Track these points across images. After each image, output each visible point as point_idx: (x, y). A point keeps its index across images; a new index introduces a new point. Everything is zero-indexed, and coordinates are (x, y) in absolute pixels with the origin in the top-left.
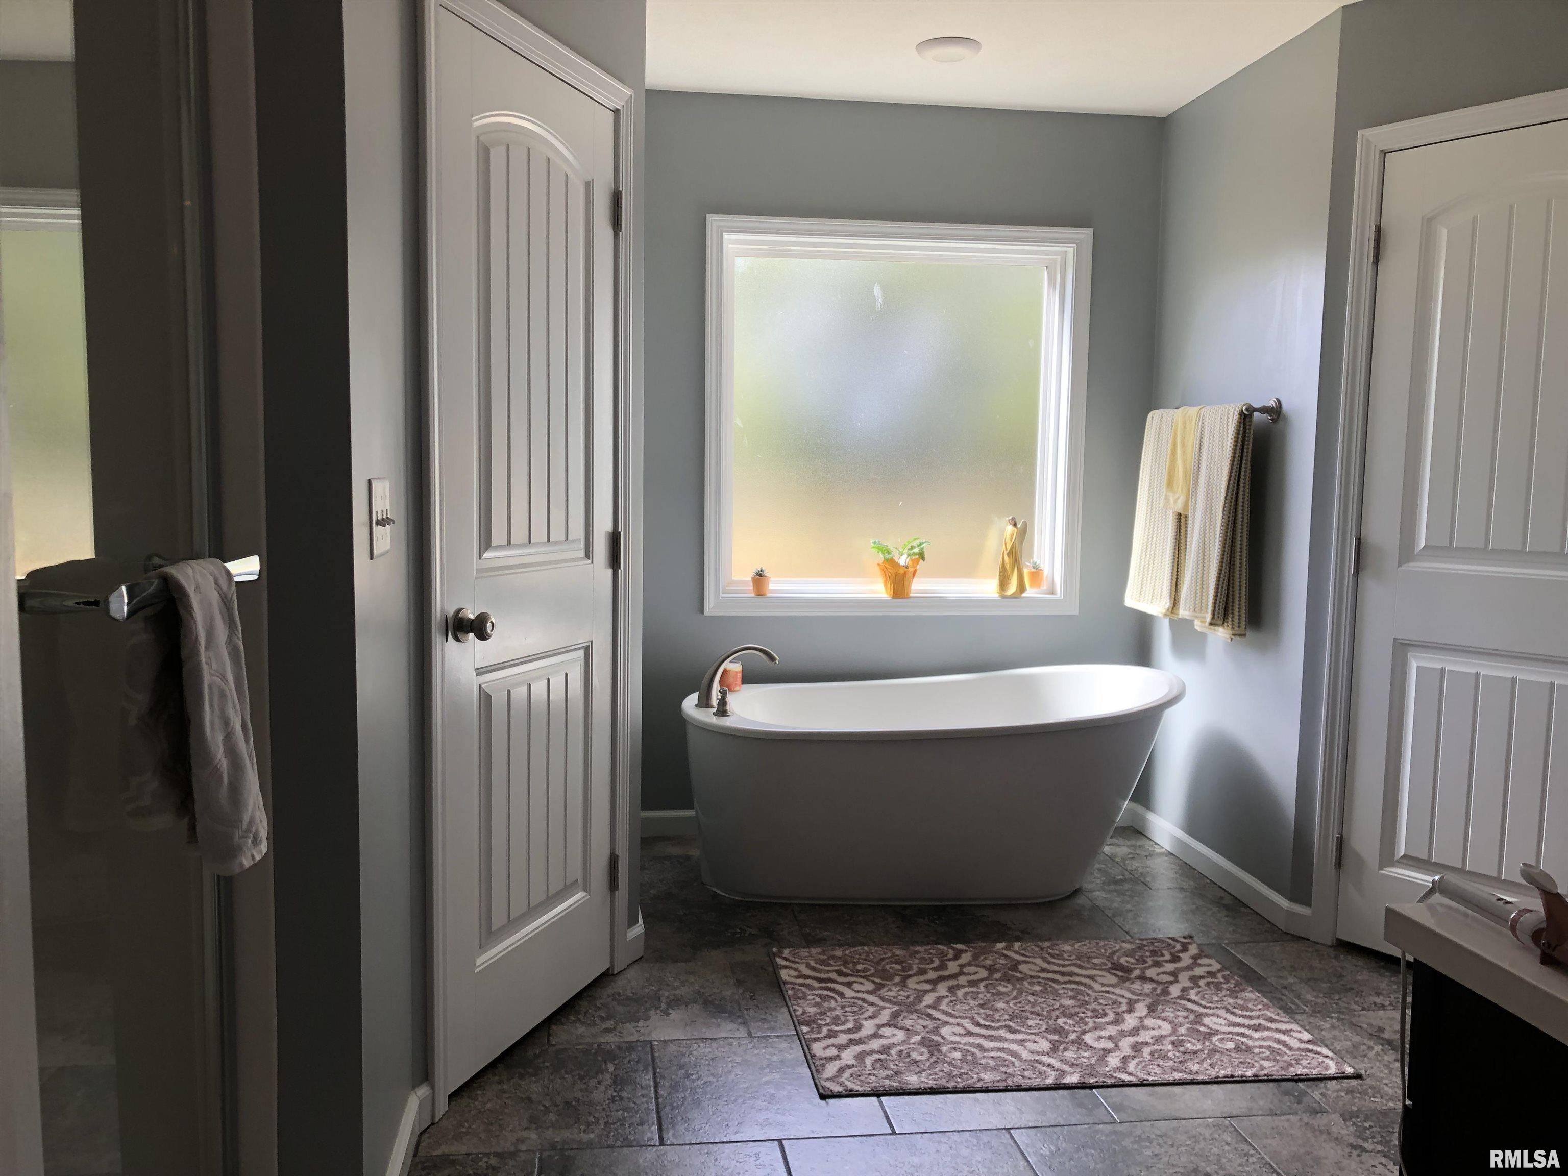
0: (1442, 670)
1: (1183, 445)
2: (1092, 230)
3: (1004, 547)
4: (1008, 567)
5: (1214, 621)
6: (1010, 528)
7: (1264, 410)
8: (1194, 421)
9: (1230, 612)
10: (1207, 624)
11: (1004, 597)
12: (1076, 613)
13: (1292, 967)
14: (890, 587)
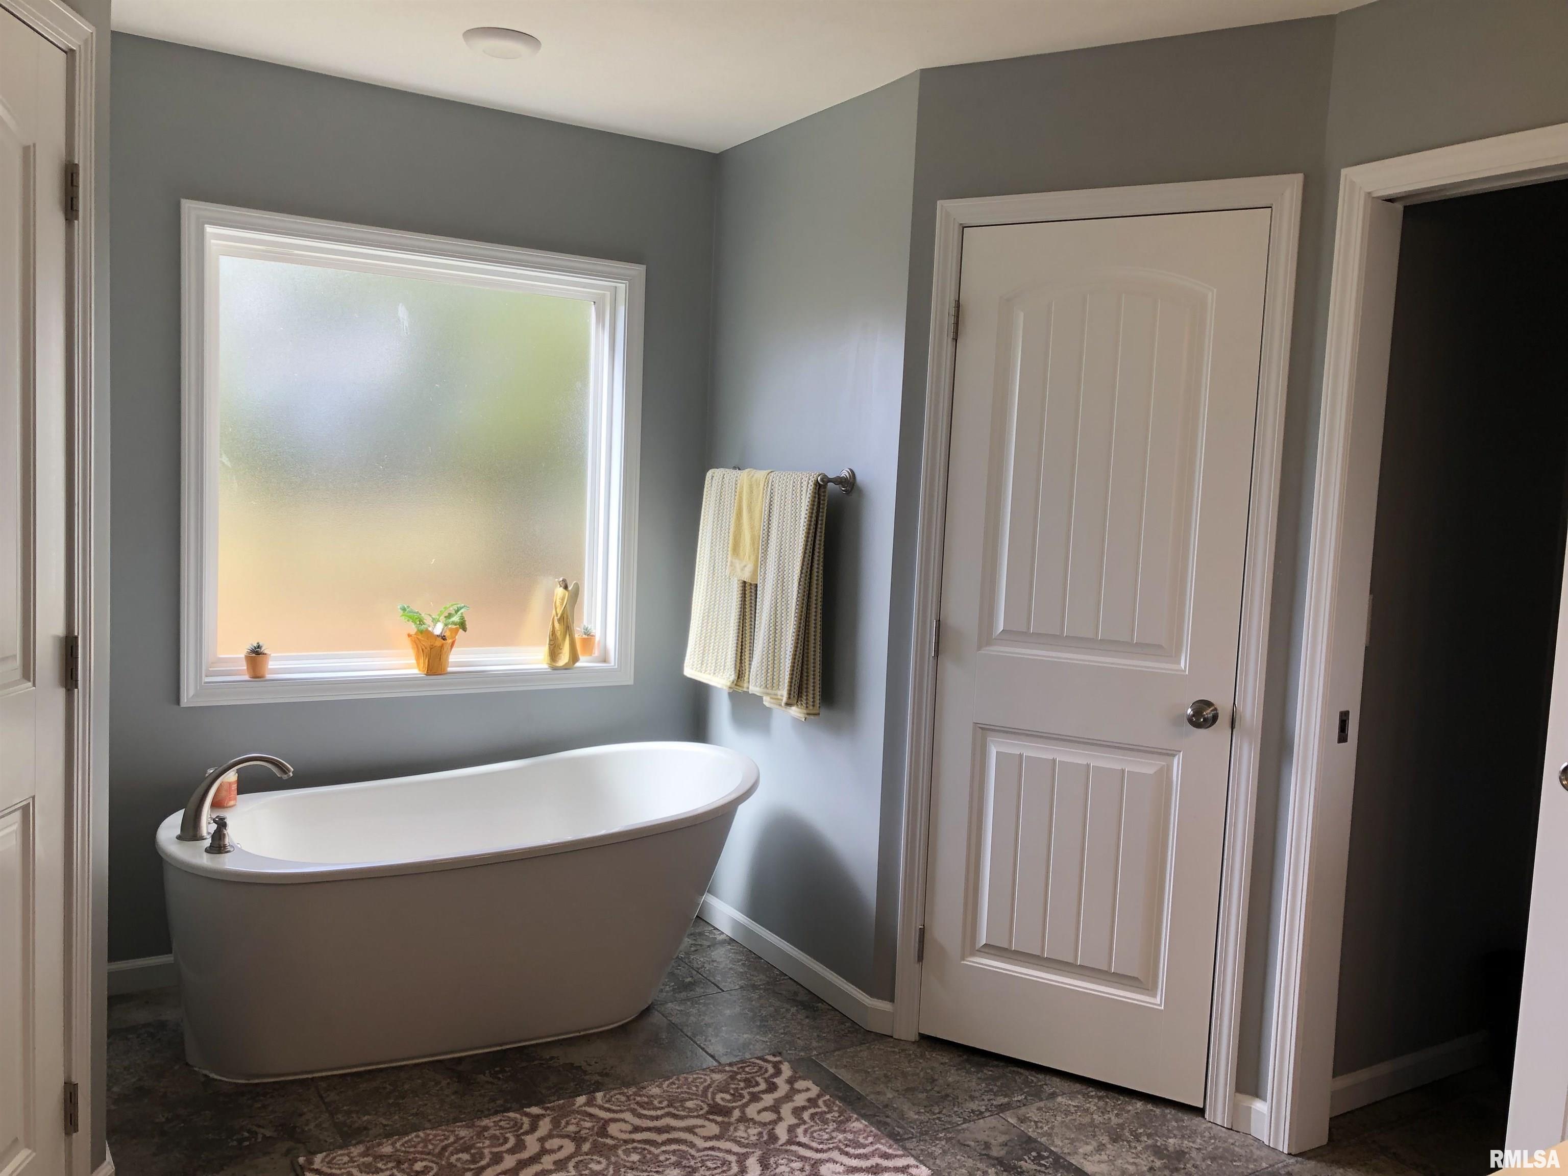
0: (1021, 756)
1: (750, 510)
2: (645, 266)
3: (554, 612)
4: (558, 634)
5: (790, 701)
6: (560, 591)
7: (839, 481)
8: (762, 486)
9: (805, 690)
10: (783, 704)
11: (555, 669)
12: (631, 682)
13: (886, 1076)
14: (423, 662)
